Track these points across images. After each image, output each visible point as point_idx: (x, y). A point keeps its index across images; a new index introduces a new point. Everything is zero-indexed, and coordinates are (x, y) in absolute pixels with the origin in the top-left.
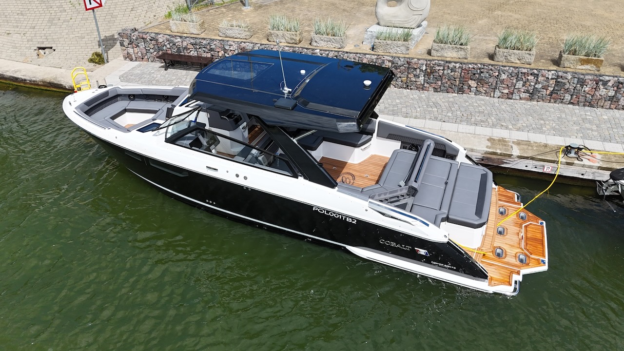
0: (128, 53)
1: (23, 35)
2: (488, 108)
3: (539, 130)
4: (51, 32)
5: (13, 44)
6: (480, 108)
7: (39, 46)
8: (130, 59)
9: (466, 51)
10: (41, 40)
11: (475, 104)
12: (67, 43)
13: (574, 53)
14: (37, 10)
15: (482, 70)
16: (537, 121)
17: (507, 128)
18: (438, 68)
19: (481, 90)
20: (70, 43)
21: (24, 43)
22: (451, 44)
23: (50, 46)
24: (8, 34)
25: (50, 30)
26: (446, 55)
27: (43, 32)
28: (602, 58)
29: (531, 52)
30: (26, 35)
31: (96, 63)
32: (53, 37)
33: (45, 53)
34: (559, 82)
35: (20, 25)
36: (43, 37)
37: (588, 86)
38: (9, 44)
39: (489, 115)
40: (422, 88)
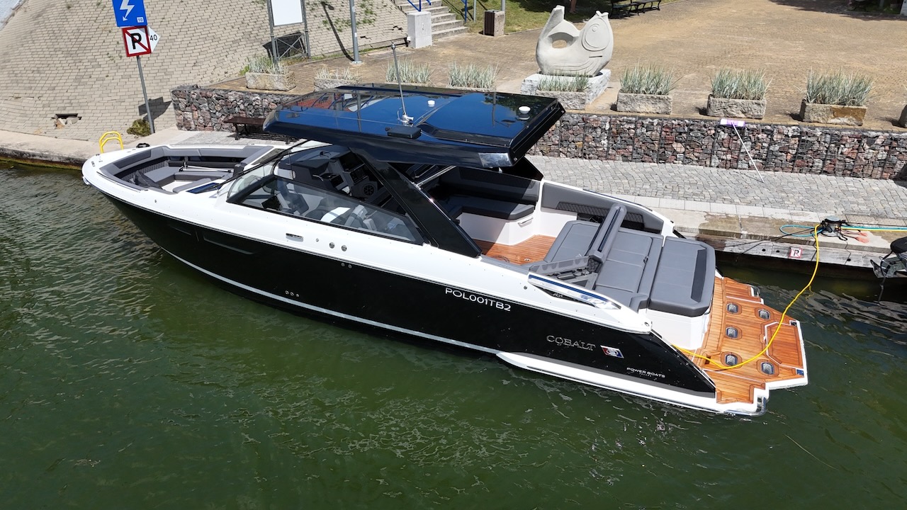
0: (185, 119)
1: (37, 99)
2: (703, 179)
3: (781, 204)
4: (77, 94)
5: (22, 112)
6: (691, 179)
7: (59, 112)
8: (186, 128)
9: (666, 102)
10: (63, 105)
11: (683, 175)
12: (99, 108)
13: (823, 101)
14: (60, 65)
15: (691, 127)
16: (775, 194)
17: (732, 202)
18: (627, 126)
19: (691, 156)
20: (104, 108)
21: (38, 109)
22: (645, 93)
23: (74, 112)
24: (17, 98)
25: (76, 90)
26: (638, 109)
27: (66, 94)
28: (864, 107)
29: (760, 102)
30: (41, 98)
31: (138, 134)
32: (80, 101)
33: (66, 123)
34: (803, 141)
35: (35, 85)
36: (65, 101)
37: (847, 146)
38: (17, 111)
39: (705, 187)
40: (607, 156)
